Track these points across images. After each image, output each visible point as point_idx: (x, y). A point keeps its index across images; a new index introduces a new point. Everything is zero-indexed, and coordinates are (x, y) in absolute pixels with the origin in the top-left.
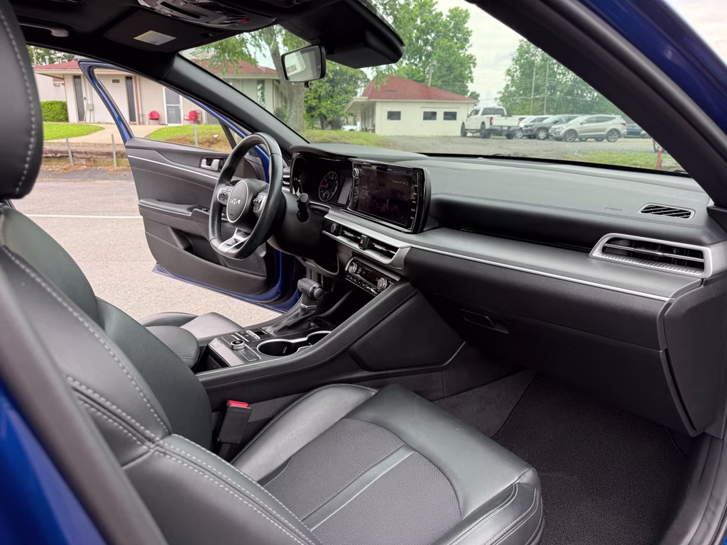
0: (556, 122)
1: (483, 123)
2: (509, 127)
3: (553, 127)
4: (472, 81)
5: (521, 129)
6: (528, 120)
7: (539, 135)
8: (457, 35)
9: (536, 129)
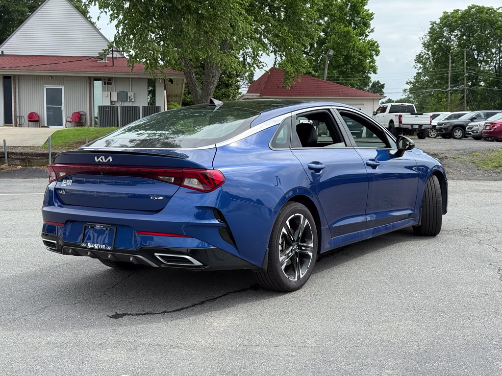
0: (472, 120)
1: (392, 121)
2: (421, 126)
3: (469, 124)
4: (375, 72)
5: (434, 126)
6: (443, 117)
7: (455, 134)
8: (356, 19)
9: (451, 128)
